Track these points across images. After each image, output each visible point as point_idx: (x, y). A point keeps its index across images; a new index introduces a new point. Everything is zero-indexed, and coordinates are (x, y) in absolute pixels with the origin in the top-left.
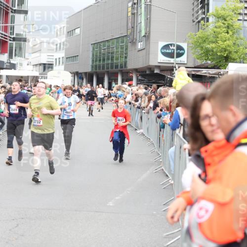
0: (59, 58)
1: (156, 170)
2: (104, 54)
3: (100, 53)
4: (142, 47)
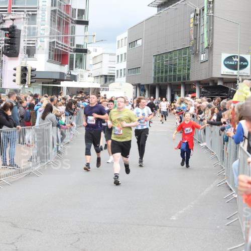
0: (121, 70)
1: (219, 183)
3: (162, 64)
4: (205, 58)
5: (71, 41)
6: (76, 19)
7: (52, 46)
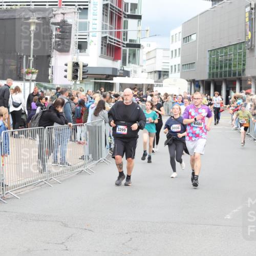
2: (221, 61)
3: (217, 60)
5: (124, 35)
6: (129, 13)
7: (104, 41)
